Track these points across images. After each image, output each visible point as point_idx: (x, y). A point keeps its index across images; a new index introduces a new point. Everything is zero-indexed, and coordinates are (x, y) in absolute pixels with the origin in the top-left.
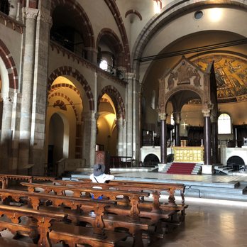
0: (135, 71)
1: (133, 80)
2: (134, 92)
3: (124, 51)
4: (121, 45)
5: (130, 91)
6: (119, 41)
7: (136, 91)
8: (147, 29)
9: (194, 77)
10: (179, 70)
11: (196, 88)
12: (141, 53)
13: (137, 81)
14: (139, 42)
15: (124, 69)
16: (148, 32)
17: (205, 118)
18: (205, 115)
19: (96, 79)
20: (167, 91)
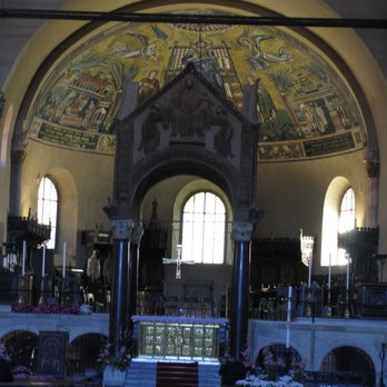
10: (178, 102)
11: (220, 159)
20: (138, 156)
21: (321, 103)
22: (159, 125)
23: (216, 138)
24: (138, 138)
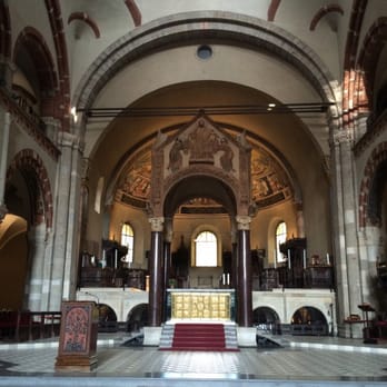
0: (77, 131)
1: (73, 149)
2: (74, 173)
3: (58, 89)
4: (54, 74)
5: (65, 170)
6: (52, 66)
7: (78, 172)
8: (109, 57)
9: (221, 153)
10: (194, 135)
11: (225, 173)
12: (92, 100)
13: (81, 153)
14: (90, 79)
15: (56, 124)
16: (110, 63)
17: (241, 232)
18: (242, 227)
19: (7, 128)
20: (167, 173)
21: (265, 179)
22: (182, 152)
23: (221, 159)
24: (167, 160)
